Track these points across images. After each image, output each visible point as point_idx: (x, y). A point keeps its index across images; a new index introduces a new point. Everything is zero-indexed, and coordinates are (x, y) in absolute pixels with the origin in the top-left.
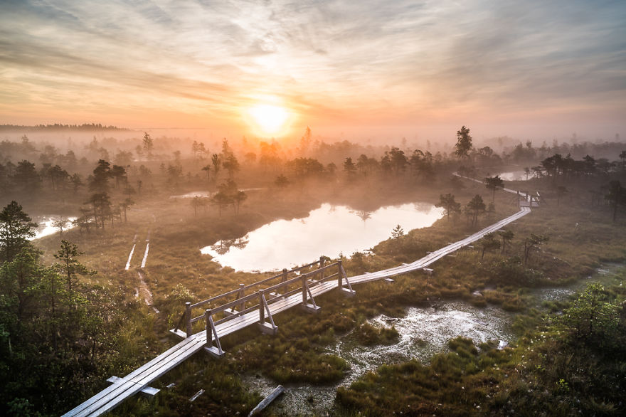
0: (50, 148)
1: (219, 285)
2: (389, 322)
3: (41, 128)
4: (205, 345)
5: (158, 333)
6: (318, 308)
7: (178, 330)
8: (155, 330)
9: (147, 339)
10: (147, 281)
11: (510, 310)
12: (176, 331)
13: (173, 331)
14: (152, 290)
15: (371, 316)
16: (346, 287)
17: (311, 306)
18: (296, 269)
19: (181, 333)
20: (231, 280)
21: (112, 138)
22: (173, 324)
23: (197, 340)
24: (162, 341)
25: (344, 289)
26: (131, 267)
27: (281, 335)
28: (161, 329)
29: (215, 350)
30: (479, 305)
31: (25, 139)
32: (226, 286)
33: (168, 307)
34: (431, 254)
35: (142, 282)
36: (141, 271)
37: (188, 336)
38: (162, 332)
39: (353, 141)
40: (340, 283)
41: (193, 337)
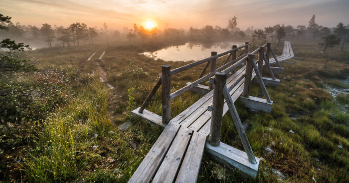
5: (114, 114)
7: (145, 110)
8: (110, 110)
9: (97, 129)
12: (141, 112)
13: (136, 111)
14: (106, 71)
19: (152, 117)
22: (134, 101)
24: (120, 127)
26: (91, 59)
28: (117, 107)
33: (123, 82)
35: (99, 67)
36: (98, 61)
38: (119, 112)
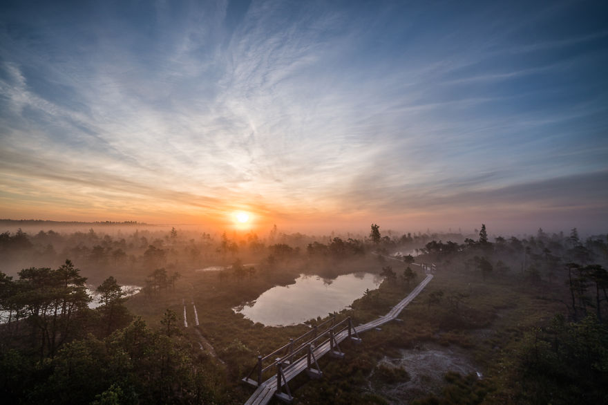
0: (107, 237)
1: (260, 338)
2: (394, 362)
3: (97, 223)
4: (276, 392)
5: (232, 382)
6: (343, 354)
7: (249, 379)
10: (205, 336)
11: (466, 347)
12: (247, 380)
13: (244, 380)
14: (212, 343)
15: (379, 358)
16: (354, 336)
17: (337, 353)
18: (308, 323)
19: (252, 382)
20: (267, 334)
21: (147, 231)
23: (268, 387)
24: (236, 389)
25: (353, 338)
26: (188, 324)
27: (325, 379)
28: (232, 378)
29: (284, 396)
30: (445, 345)
31: (92, 230)
32: (265, 339)
33: (231, 358)
34: (394, 309)
35: (202, 337)
36: (197, 327)
37: (259, 384)
38: (234, 381)
39: (302, 233)
40: (350, 332)
41: (263, 384)
